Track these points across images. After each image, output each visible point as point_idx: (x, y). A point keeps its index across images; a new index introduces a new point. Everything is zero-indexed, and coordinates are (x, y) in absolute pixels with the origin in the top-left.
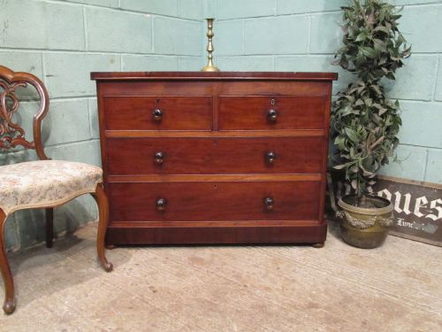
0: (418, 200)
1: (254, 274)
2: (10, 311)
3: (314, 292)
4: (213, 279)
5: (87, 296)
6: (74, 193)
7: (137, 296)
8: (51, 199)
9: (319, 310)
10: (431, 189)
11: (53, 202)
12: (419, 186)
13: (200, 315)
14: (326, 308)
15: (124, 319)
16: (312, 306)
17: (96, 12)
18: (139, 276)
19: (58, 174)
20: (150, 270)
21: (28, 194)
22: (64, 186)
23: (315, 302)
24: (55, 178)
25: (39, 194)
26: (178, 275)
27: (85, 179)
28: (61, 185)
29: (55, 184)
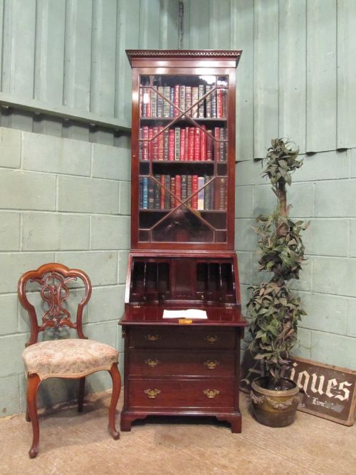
0: (330, 382)
1: (216, 453)
2: (33, 455)
4: (179, 455)
5: (72, 460)
6: (92, 369)
7: (113, 463)
8: (74, 372)
10: (341, 372)
11: (75, 374)
12: (331, 370)
17: (100, 219)
18: (116, 447)
19: (82, 352)
20: (127, 443)
21: (58, 366)
22: (85, 363)
24: (79, 356)
25: (65, 367)
28: (83, 362)
29: (79, 361)
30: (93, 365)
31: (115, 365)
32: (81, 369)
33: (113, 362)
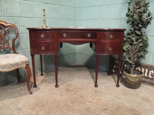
1: (87, 96)
3: (107, 104)
4: (73, 97)
5: (29, 101)
9: (108, 111)
11: (7, 70)
13: (65, 110)
14: (111, 111)
15: (39, 110)
16: (106, 109)
17: (38, 5)
22: (12, 65)
23: (107, 108)
25: (2, 67)
26: (61, 95)
27: (21, 63)
28: (10, 64)
29: (8, 64)
30: (16, 65)
31: (28, 65)
32: (10, 67)
33: (26, 64)
